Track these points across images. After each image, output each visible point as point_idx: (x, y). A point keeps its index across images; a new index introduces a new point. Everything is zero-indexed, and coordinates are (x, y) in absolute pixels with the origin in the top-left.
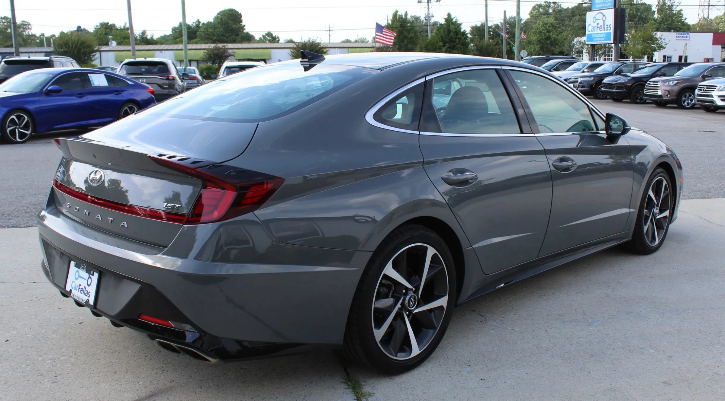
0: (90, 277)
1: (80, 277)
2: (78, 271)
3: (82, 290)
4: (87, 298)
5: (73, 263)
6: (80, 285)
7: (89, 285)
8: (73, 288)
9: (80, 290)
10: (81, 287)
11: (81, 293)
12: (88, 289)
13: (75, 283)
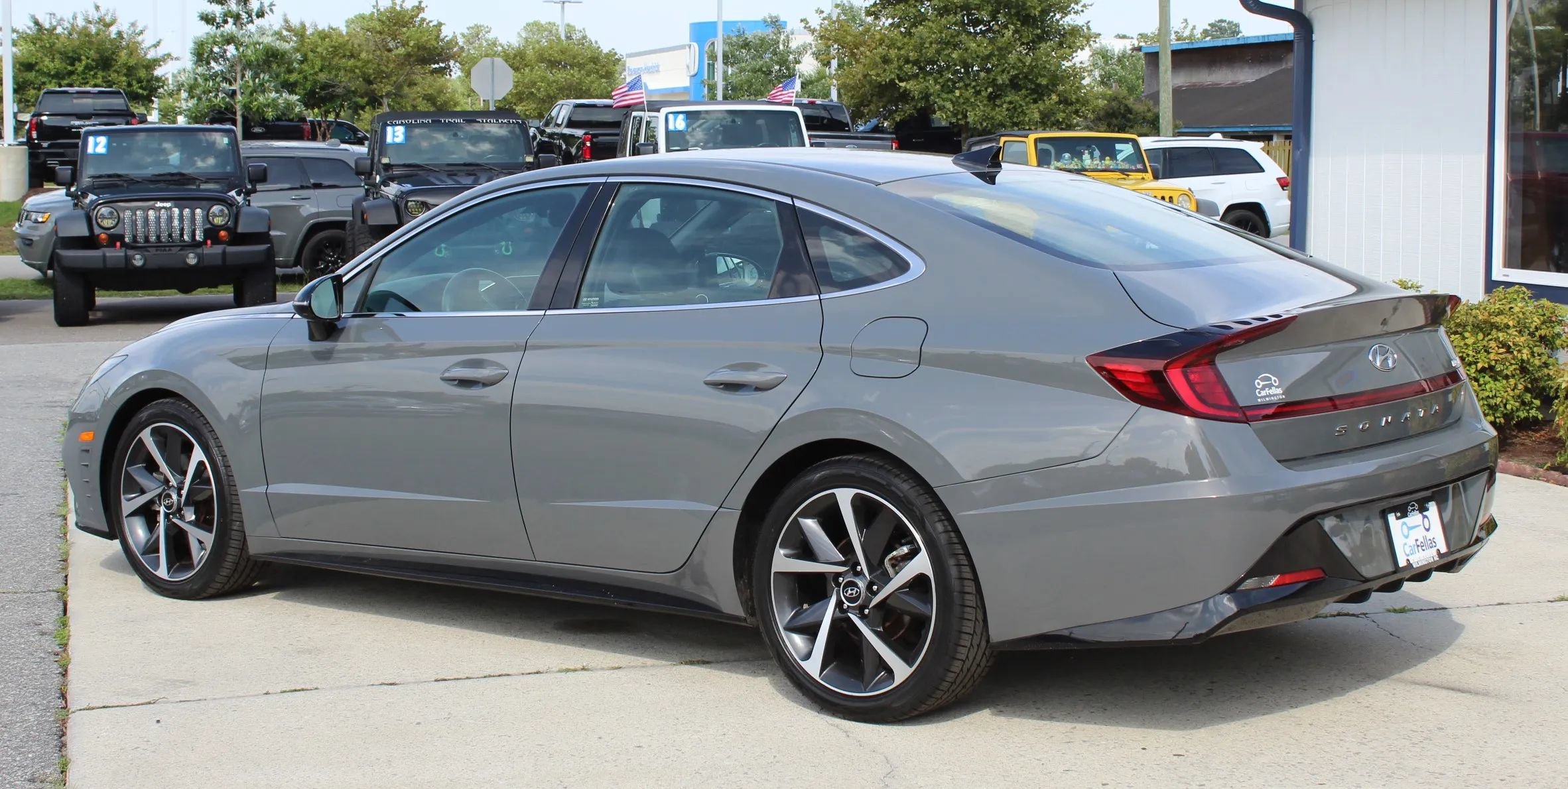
0: (1425, 517)
1: (1410, 528)
2: (1404, 523)
3: (1420, 546)
4: (1434, 550)
5: (1391, 518)
6: (1417, 540)
7: (1428, 530)
8: (1408, 555)
9: (1420, 548)
10: (1419, 543)
11: (1424, 550)
12: (1429, 535)
13: (1409, 544)
